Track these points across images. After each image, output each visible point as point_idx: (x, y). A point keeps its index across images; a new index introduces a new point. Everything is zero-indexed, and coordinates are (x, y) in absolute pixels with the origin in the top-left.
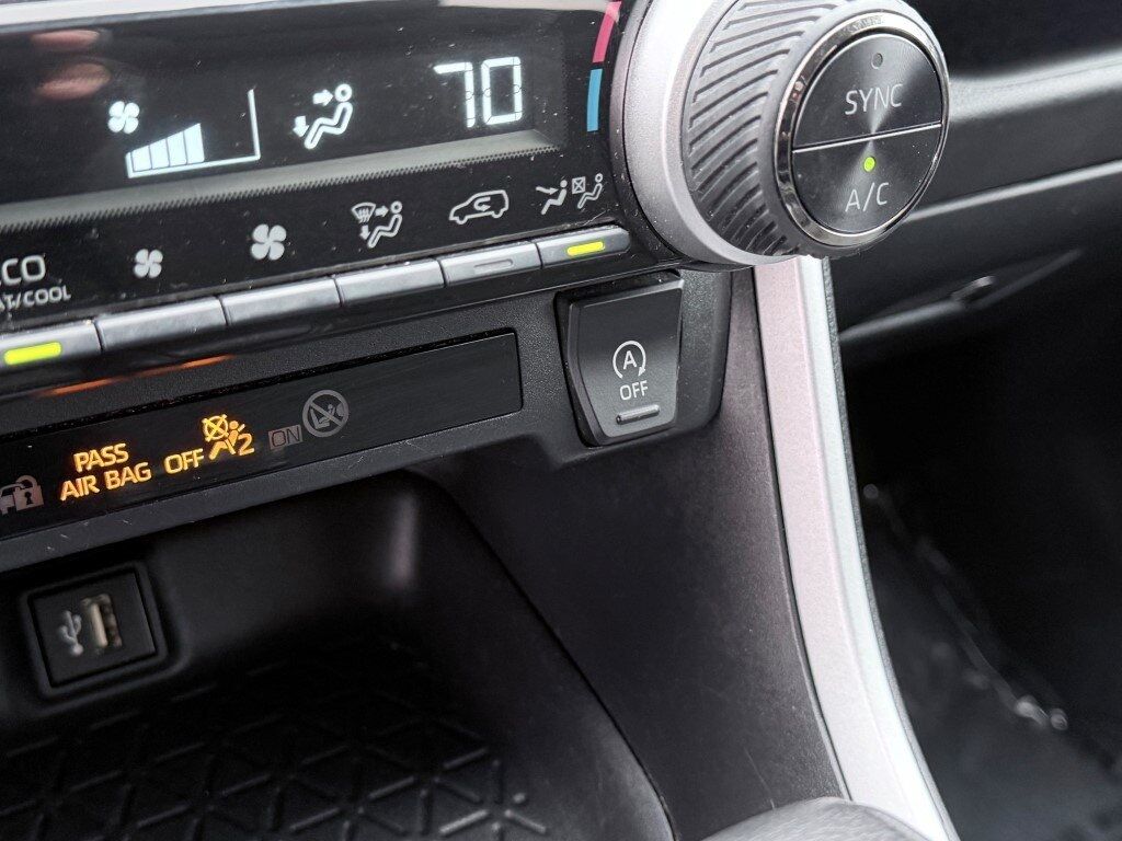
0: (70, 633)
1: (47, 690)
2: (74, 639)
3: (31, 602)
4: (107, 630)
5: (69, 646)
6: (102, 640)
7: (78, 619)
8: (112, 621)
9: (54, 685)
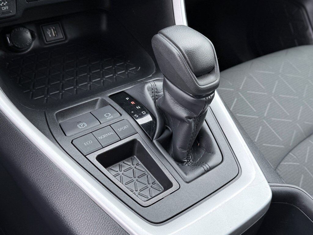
0: (49, 33)
1: (46, 43)
2: (49, 34)
3: (42, 27)
4: (55, 33)
5: (49, 35)
6: (54, 35)
7: (50, 31)
8: (55, 32)
9: (47, 41)
